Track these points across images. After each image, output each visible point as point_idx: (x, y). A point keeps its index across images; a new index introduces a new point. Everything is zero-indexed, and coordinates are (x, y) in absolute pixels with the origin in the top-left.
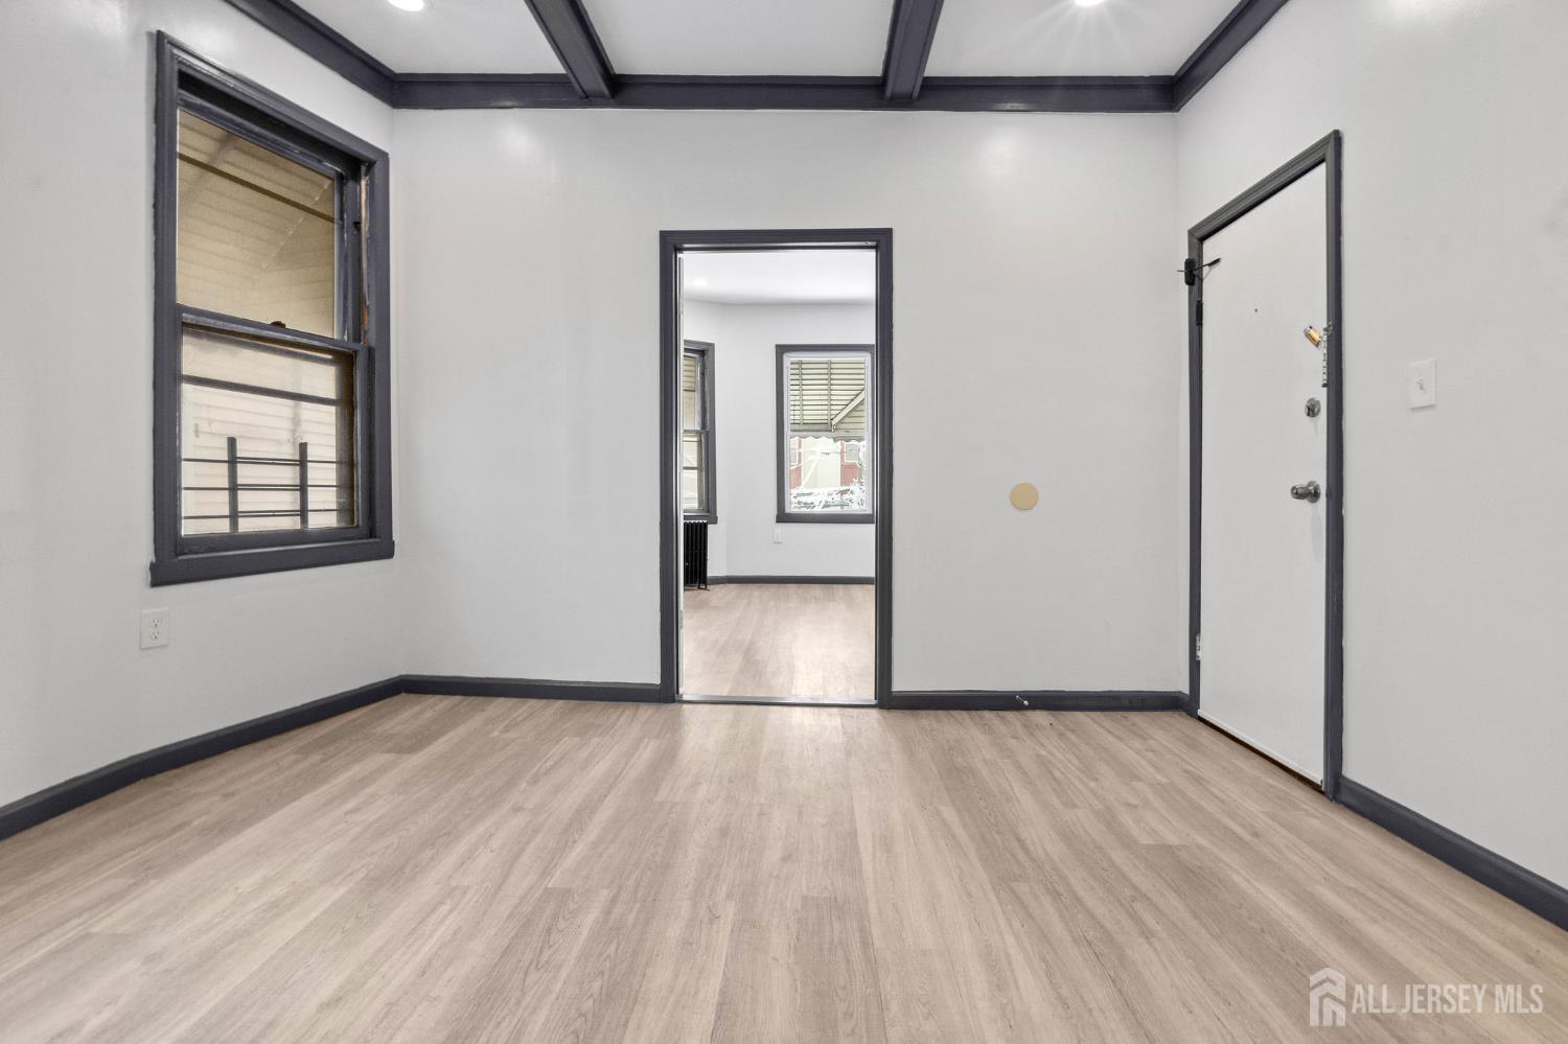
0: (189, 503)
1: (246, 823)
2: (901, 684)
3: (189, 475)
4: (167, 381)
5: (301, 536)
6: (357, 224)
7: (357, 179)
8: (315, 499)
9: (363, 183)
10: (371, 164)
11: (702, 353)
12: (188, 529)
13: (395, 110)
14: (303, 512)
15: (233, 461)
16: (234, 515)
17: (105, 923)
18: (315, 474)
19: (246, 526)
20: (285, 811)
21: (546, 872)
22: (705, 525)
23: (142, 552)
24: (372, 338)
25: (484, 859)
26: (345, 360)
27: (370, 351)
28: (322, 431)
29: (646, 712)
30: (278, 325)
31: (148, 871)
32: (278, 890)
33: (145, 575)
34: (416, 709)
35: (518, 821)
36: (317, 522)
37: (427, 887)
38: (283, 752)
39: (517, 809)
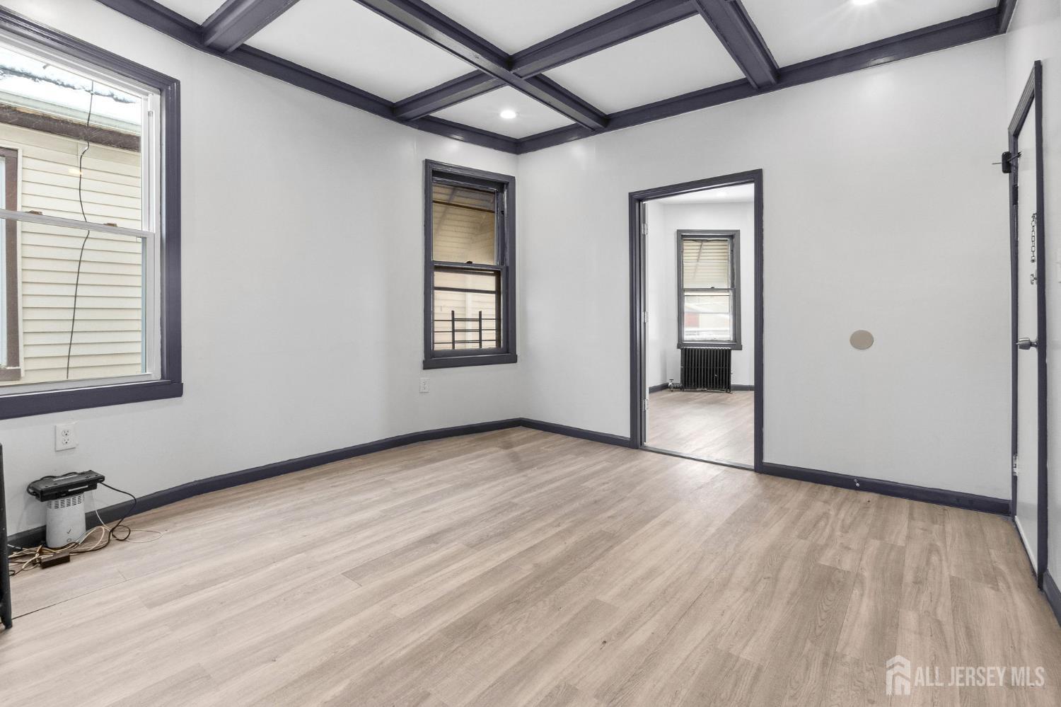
0: (438, 338)
1: (439, 460)
2: (768, 459)
3: (438, 326)
4: (429, 289)
5: (480, 351)
6: (503, 212)
7: (503, 192)
8: (485, 335)
9: (505, 192)
10: (507, 184)
11: (732, 237)
12: (437, 347)
13: (519, 156)
14: (480, 341)
15: (453, 320)
16: (454, 342)
17: (391, 478)
18: (485, 324)
19: (458, 346)
20: (451, 460)
21: (515, 497)
22: (730, 351)
23: (420, 357)
24: (508, 262)
25: (500, 488)
26: (497, 274)
27: (507, 268)
28: (488, 306)
29: (619, 452)
30: (470, 263)
31: (407, 468)
32: (434, 480)
33: (421, 365)
34: (523, 433)
35: (523, 479)
36: (486, 345)
37: (475, 491)
38: (465, 441)
39: (524, 476)
